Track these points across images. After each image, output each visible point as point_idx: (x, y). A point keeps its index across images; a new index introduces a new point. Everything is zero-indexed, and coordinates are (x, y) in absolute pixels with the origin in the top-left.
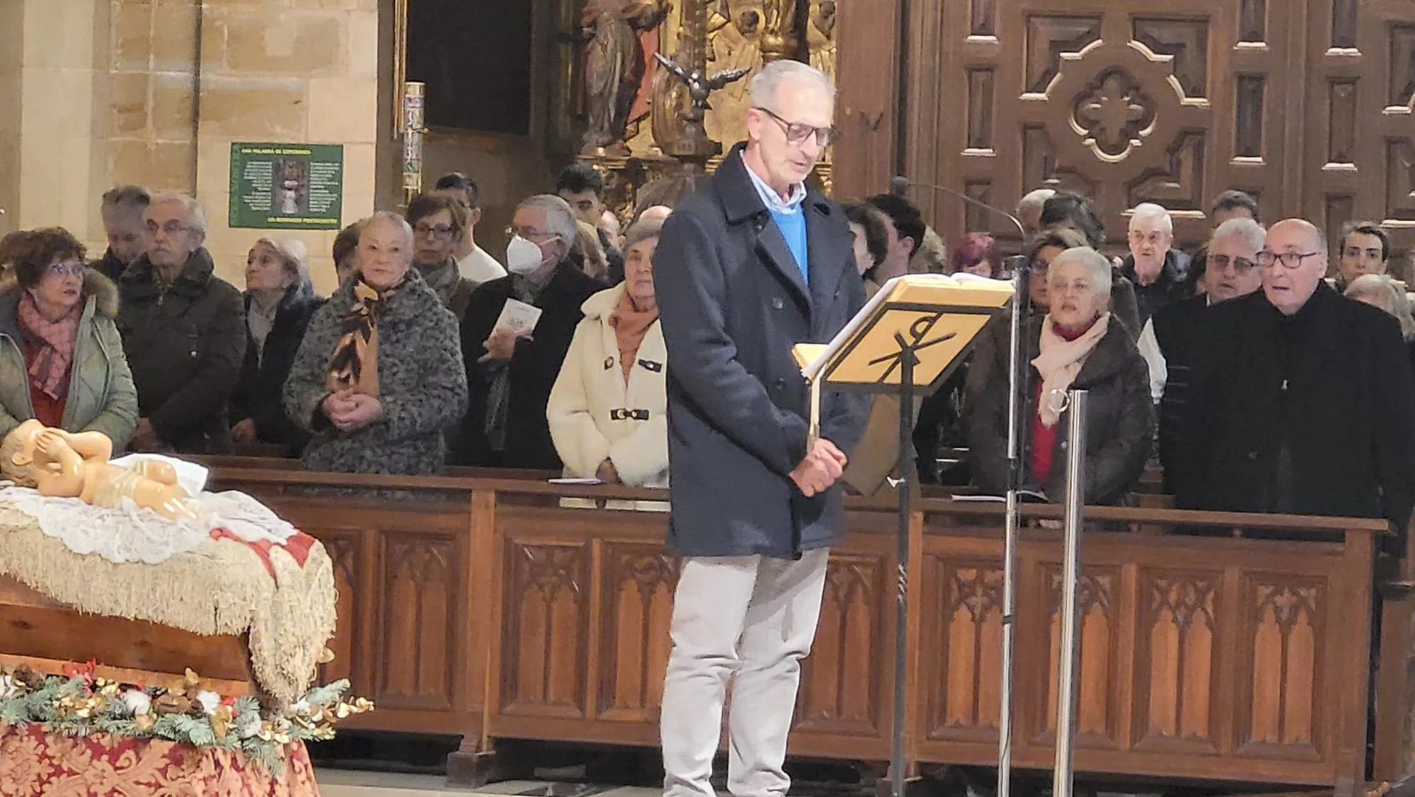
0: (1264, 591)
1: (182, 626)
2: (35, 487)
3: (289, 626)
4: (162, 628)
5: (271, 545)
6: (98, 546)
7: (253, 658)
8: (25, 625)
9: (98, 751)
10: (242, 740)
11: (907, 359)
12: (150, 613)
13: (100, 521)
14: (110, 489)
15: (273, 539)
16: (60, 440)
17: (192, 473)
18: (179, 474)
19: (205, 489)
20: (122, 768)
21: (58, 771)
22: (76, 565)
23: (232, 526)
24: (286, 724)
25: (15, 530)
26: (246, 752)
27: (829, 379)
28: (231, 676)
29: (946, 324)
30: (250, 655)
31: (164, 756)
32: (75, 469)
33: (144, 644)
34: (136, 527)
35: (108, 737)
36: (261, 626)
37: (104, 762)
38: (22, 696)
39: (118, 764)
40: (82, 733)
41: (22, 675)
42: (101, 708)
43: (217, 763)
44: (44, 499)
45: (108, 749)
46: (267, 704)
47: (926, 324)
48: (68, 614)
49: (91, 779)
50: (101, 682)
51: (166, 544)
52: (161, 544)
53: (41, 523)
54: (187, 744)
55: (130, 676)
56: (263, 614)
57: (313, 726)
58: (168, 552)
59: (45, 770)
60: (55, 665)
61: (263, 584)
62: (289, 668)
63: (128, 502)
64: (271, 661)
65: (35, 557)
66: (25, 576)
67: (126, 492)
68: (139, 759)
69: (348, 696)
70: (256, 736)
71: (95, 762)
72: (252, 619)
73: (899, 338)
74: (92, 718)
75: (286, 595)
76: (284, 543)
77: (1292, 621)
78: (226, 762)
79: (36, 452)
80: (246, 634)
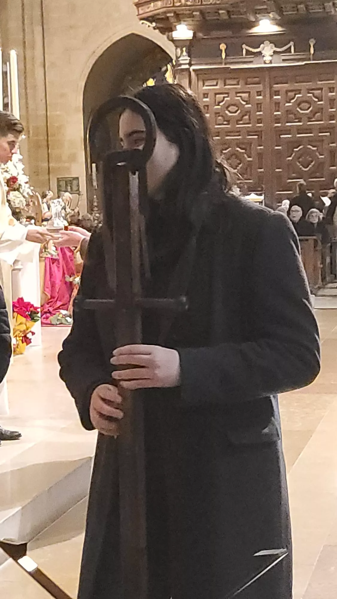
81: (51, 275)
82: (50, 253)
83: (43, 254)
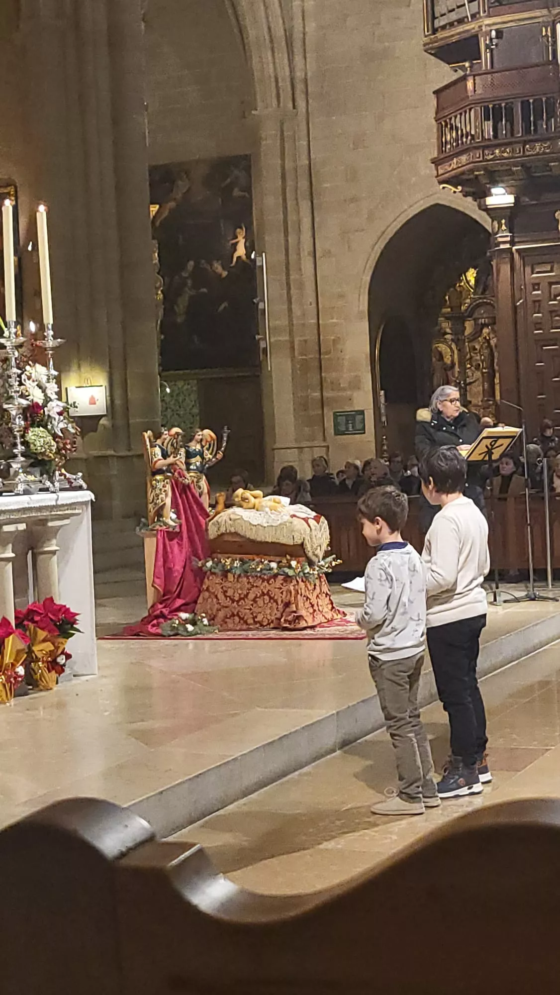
1: (285, 543)
2: (242, 507)
3: (315, 541)
4: (280, 544)
5: (308, 518)
6: (260, 522)
8: (241, 546)
9: (263, 580)
10: (304, 574)
11: (489, 452)
12: (276, 540)
13: (260, 515)
14: (262, 506)
15: (309, 516)
16: (248, 494)
18: (282, 500)
19: (290, 504)
20: (271, 584)
21: (253, 586)
22: (254, 528)
23: (297, 514)
24: (317, 569)
25: (237, 519)
26: (306, 578)
28: (300, 556)
29: (500, 442)
30: (304, 549)
31: (282, 580)
32: (253, 501)
33: (275, 549)
34: (270, 516)
36: (306, 541)
37: (265, 583)
38: (242, 566)
39: (269, 583)
40: (259, 575)
41: (241, 560)
42: (264, 567)
43: (297, 581)
44: (244, 510)
45: (266, 579)
46: (311, 564)
47: (495, 442)
48: (253, 542)
49: (262, 588)
50: (263, 560)
51: (279, 520)
52: (277, 520)
53: (243, 517)
54: (288, 576)
55: (272, 558)
56: (307, 538)
57: (325, 568)
58: (279, 522)
59: (249, 586)
60: (250, 557)
61: (307, 530)
62: (316, 553)
64: (311, 551)
65: (242, 526)
66: (239, 532)
67: (267, 506)
68: (275, 581)
69: (334, 559)
70: (308, 573)
71: (263, 583)
72: (304, 539)
73: (487, 446)
74: (261, 570)
75: (314, 533)
76: (313, 518)
78: (300, 581)
79: (242, 498)
80: (302, 544)
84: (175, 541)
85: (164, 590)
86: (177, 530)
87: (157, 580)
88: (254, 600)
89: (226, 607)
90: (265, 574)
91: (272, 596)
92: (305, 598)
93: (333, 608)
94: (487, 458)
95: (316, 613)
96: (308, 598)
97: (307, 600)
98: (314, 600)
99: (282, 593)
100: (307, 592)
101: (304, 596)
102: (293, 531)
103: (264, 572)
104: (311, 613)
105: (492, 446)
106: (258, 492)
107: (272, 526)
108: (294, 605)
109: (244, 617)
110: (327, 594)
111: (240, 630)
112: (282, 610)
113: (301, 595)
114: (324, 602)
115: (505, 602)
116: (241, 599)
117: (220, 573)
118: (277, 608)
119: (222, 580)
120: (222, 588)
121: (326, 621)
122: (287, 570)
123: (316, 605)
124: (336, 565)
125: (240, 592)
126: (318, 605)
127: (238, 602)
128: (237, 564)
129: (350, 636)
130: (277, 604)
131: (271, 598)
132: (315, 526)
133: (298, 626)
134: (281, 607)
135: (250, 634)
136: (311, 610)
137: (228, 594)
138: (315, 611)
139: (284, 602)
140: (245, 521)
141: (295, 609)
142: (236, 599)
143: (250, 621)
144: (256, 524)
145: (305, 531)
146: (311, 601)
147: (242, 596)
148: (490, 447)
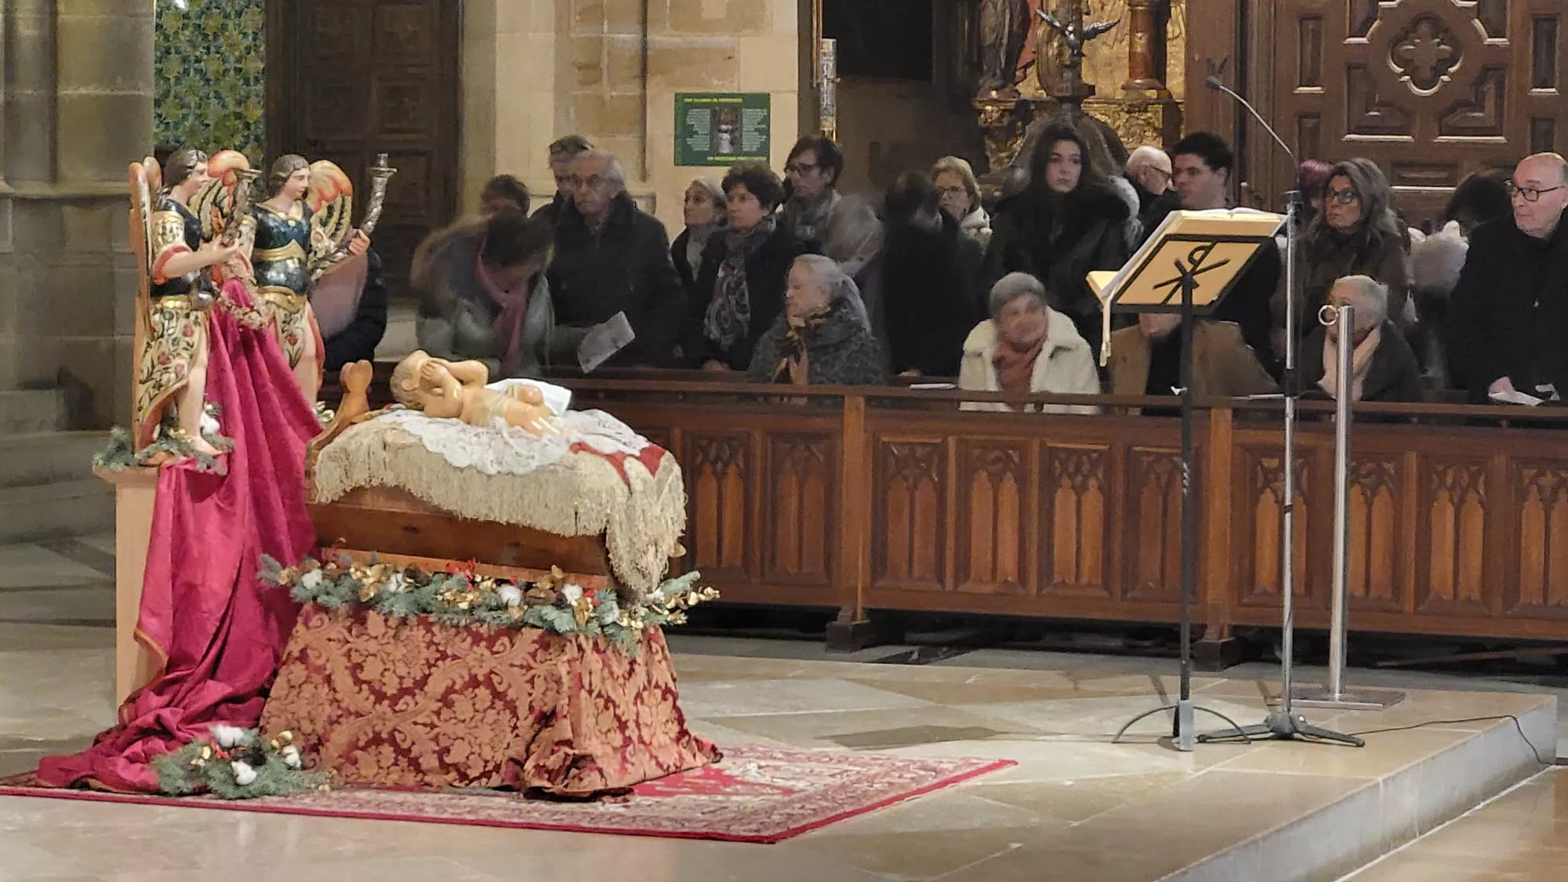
0: (1528, 473)
1: (547, 529)
2: (422, 410)
3: (641, 526)
4: (529, 530)
5: (624, 456)
6: (474, 459)
7: (610, 556)
8: (415, 529)
9: (477, 639)
10: (602, 627)
11: (1186, 283)
12: (520, 518)
13: (475, 439)
14: (485, 410)
15: (627, 450)
16: (443, 369)
17: (558, 395)
18: (545, 395)
19: (569, 409)
20: (497, 653)
21: (444, 656)
22: (455, 477)
23: (591, 441)
24: (643, 611)
25: (404, 447)
26: (608, 635)
27: (1119, 302)
28: (591, 571)
29: (1219, 252)
30: (607, 552)
31: (534, 642)
32: (455, 394)
33: (517, 545)
34: (506, 443)
35: (486, 626)
36: (614, 528)
37: (482, 649)
38: (412, 592)
39: (494, 649)
40: (463, 623)
41: (411, 573)
42: (479, 601)
44: (428, 420)
45: (486, 636)
46: (624, 596)
47: (1202, 252)
48: (449, 520)
49: (472, 663)
50: (478, 579)
51: (533, 457)
52: (527, 458)
53: (425, 442)
54: (552, 631)
55: (505, 572)
56: (617, 518)
57: (667, 612)
58: (534, 464)
59: (432, 655)
60: (441, 564)
61: (618, 491)
62: (643, 564)
63: (500, 422)
64: (626, 559)
65: (420, 470)
66: (411, 487)
67: (499, 413)
68: (513, 645)
69: (696, 586)
70: (614, 623)
71: (475, 648)
72: (608, 522)
73: (1178, 264)
74: (472, 608)
75: (639, 501)
76: (638, 454)
77: (1554, 498)
78: (588, 646)
79: (422, 379)
80: (603, 536)
81: (180, 555)
82: (186, 449)
83: (150, 448)
84: (210, 503)
85: (170, 653)
86: (220, 468)
87: (152, 623)
88: (446, 700)
89: (358, 715)
90: (482, 621)
91: (500, 689)
92: (601, 702)
93: (683, 733)
94: (1177, 299)
95: (630, 748)
96: (609, 700)
97: (607, 708)
98: (627, 711)
99: (531, 681)
100: (609, 684)
101: (599, 695)
102: (576, 493)
103: (482, 613)
104: (615, 749)
105: (1196, 263)
106: (475, 367)
107: (511, 473)
108: (566, 723)
109: (409, 750)
110: (667, 691)
111: (398, 788)
112: (528, 737)
113: (590, 692)
114: (655, 716)
115: (1203, 739)
116: (404, 692)
117: (343, 609)
118: (515, 727)
119: (350, 631)
120: (348, 655)
121: (660, 773)
122: (550, 613)
123: (631, 725)
124: (700, 603)
125: (402, 670)
126: (638, 725)
127: (394, 700)
128: (397, 583)
129: (737, 830)
130: (515, 714)
131: (496, 695)
132: (644, 482)
133: (575, 788)
134: (526, 723)
135: (429, 802)
136: (617, 739)
137: (362, 676)
138: (628, 741)
139: (537, 712)
140: (428, 452)
141: (569, 735)
142: (391, 690)
143: (430, 762)
144: (463, 464)
145: (612, 492)
146: (619, 712)
147: (408, 683)
148: (1189, 267)
